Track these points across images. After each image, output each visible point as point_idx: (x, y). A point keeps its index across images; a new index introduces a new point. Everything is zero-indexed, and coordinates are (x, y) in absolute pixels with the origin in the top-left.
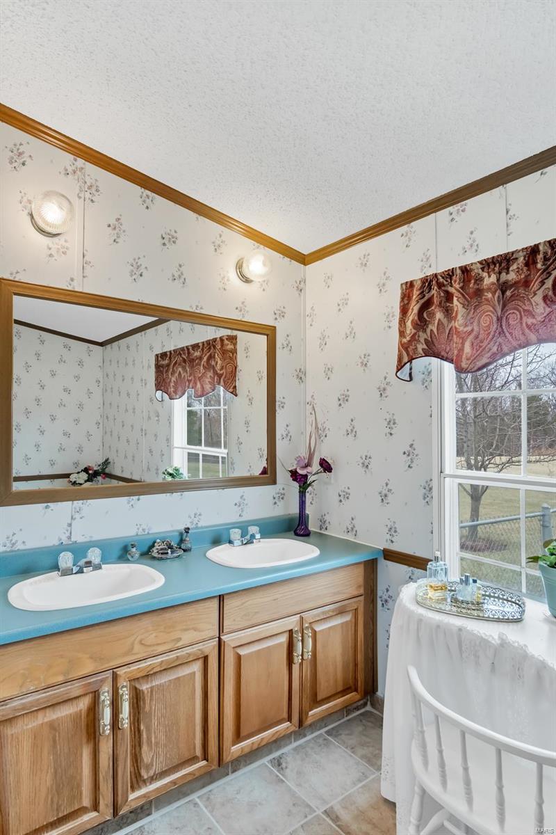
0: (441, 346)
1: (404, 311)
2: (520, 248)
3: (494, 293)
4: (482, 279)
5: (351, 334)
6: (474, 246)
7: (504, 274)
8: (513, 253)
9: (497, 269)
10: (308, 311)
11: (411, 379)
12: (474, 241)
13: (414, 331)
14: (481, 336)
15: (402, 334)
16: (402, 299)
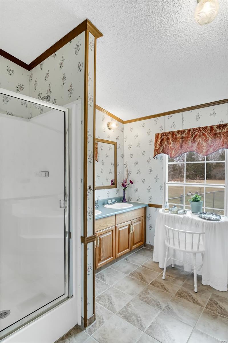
0: (166, 150)
1: (156, 141)
2: (186, 129)
3: (180, 139)
4: (177, 135)
5: (139, 145)
6: (174, 126)
7: (182, 135)
8: (185, 130)
9: (181, 133)
10: (125, 137)
11: (157, 159)
12: (174, 125)
13: (159, 147)
14: (177, 149)
15: (156, 147)
16: (156, 138)
